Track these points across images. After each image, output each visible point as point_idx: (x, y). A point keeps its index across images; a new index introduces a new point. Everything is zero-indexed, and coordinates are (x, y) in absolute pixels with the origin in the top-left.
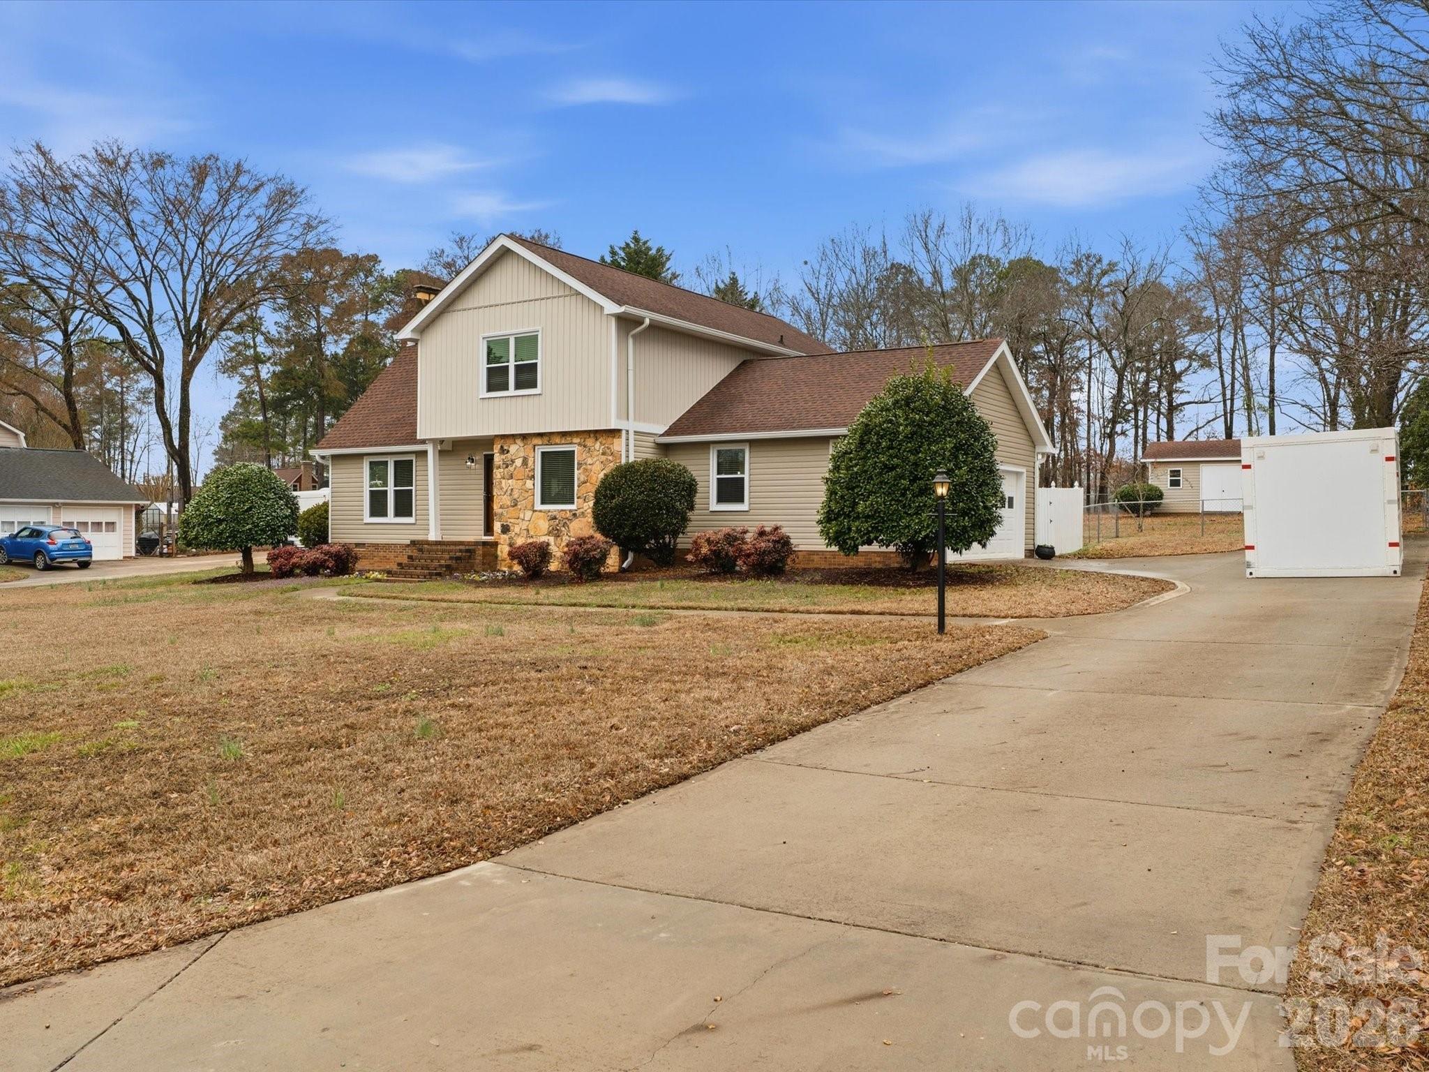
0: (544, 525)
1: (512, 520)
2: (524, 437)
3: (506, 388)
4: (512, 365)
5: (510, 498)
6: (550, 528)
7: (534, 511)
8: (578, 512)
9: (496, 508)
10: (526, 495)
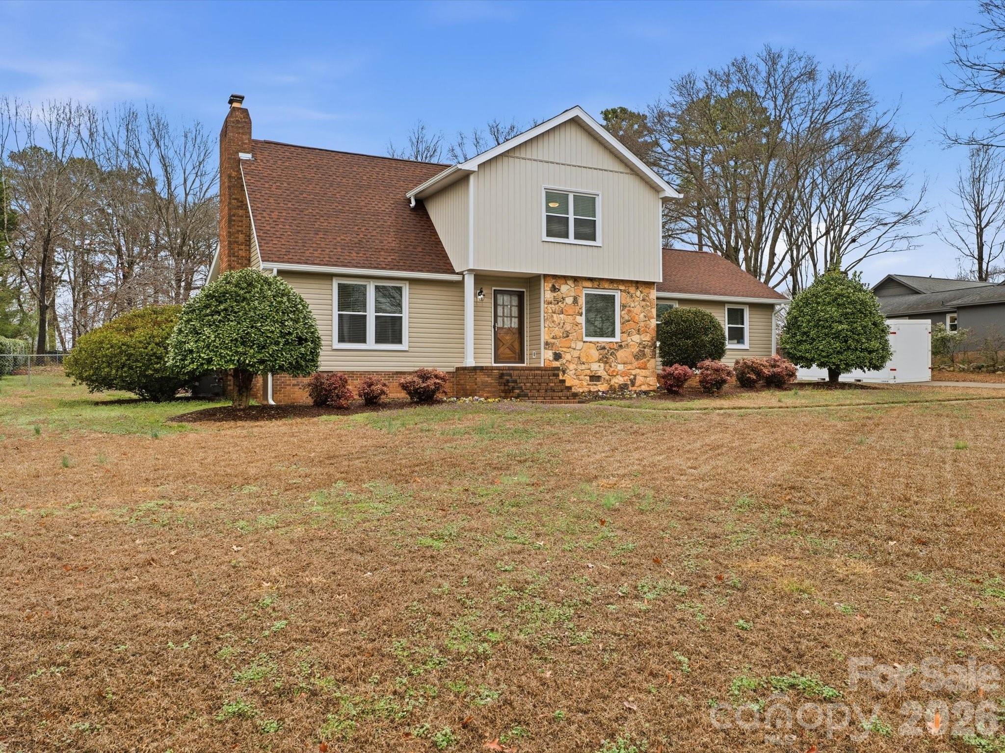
0: (595, 354)
1: (564, 349)
2: (576, 279)
3: (566, 236)
4: (571, 217)
5: (562, 330)
6: (601, 356)
7: (584, 342)
8: (623, 344)
9: (547, 338)
10: (577, 328)
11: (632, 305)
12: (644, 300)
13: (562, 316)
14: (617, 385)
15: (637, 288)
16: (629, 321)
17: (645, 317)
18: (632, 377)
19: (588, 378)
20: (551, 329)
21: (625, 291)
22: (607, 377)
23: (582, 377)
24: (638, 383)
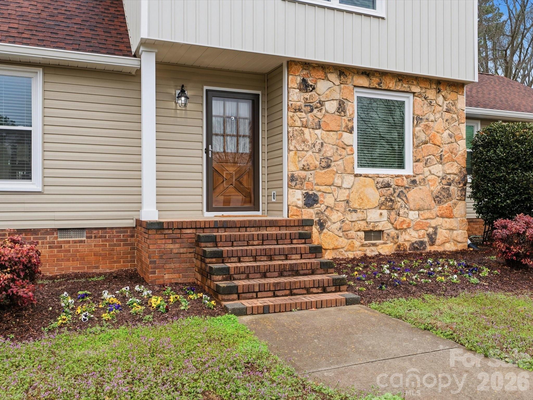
0: (374, 195)
1: (323, 188)
5: (319, 156)
6: (383, 199)
7: (356, 176)
8: (417, 178)
9: (292, 168)
10: (344, 153)
11: (432, 118)
12: (448, 111)
13: (318, 132)
14: (407, 245)
15: (439, 91)
16: (426, 143)
17: (450, 136)
18: (431, 230)
19: (362, 234)
20: (299, 154)
21: (420, 95)
22: (393, 232)
23: (352, 233)
24: (440, 239)
